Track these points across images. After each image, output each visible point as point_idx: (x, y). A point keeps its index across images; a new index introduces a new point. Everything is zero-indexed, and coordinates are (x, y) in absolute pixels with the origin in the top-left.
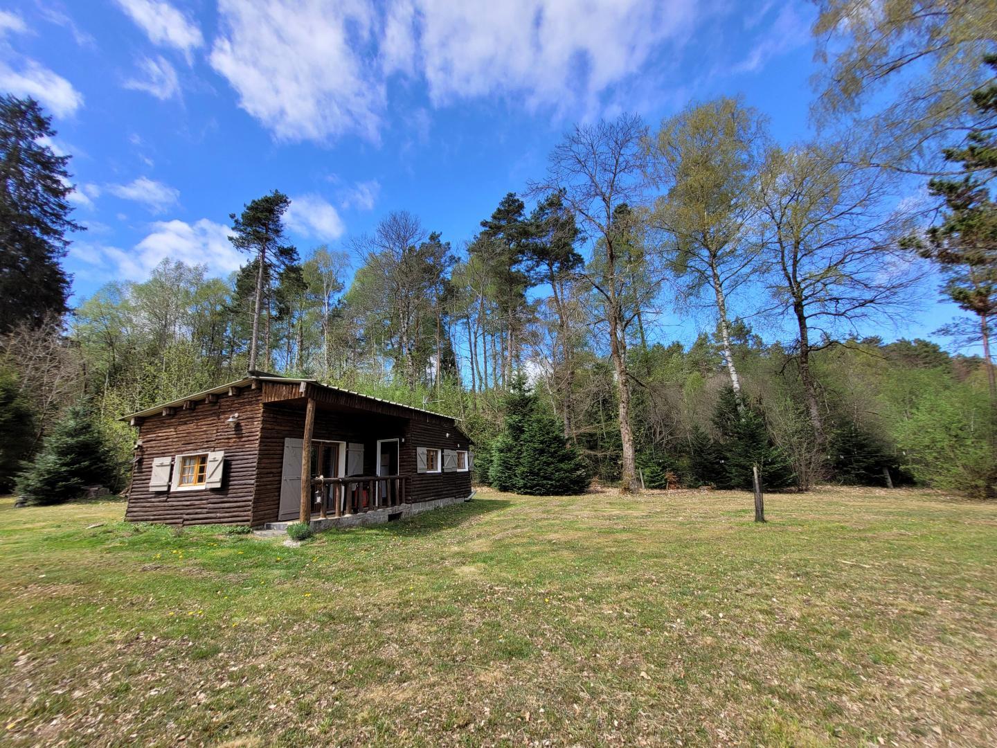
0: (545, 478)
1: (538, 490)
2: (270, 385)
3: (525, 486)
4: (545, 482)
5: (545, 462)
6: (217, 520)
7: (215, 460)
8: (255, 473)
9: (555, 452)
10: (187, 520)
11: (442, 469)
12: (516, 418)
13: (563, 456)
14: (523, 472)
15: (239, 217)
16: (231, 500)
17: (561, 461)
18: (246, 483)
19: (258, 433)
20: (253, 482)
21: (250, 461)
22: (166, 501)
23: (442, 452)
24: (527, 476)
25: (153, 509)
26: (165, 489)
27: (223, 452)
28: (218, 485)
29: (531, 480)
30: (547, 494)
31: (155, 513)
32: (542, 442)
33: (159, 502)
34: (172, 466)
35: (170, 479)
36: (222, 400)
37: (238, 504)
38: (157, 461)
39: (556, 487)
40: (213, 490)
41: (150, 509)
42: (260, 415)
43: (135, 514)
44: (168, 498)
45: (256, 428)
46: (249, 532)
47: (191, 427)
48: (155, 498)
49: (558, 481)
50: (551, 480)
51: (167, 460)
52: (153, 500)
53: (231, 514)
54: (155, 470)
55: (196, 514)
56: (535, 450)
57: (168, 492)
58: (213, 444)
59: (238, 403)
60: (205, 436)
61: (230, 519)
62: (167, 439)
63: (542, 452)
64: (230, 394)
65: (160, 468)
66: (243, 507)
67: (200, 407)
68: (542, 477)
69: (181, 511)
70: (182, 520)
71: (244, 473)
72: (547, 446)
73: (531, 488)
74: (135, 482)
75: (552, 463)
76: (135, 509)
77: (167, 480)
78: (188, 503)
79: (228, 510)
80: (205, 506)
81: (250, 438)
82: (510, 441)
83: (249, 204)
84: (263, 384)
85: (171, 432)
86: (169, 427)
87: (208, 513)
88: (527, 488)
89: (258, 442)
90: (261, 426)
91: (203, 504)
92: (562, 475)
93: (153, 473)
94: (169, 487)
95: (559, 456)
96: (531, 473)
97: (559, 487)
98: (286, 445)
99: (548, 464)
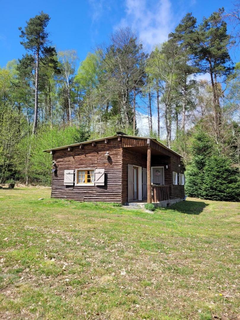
0: (220, 191)
1: (215, 197)
2: (127, 139)
3: (207, 195)
4: (220, 193)
5: (220, 183)
6: (102, 200)
7: (99, 173)
8: (121, 180)
9: (226, 178)
10: (86, 199)
11: (178, 183)
12: (201, 157)
13: (231, 180)
14: (206, 188)
15: (24, 30)
16: (109, 191)
17: (229, 183)
18: (117, 185)
19: (121, 161)
20: (120, 184)
21: (118, 174)
22: (73, 190)
23: (178, 174)
24: (208, 190)
25: (66, 193)
26: (72, 184)
27: (104, 169)
28: (103, 184)
29: (211, 192)
30: (221, 200)
31: (67, 195)
32: (218, 172)
33: (69, 190)
34: (74, 174)
35: (74, 180)
36: (98, 145)
37: (114, 193)
38: (66, 172)
39: (226, 197)
40: (98, 186)
41: (64, 193)
42: (121, 153)
43: (57, 195)
44: (73, 188)
45: (120, 159)
46: (121, 206)
47: (83, 157)
48: (66, 188)
49: (229, 193)
50: (224, 193)
51: (72, 171)
52: (65, 189)
53: (110, 198)
54: (66, 176)
55: (90, 196)
56: (214, 176)
57: (73, 186)
58: (96, 165)
59: (108, 147)
60: (91, 161)
61: (109, 200)
62: (69, 161)
63: (218, 177)
64: (106, 142)
65: (68, 175)
66: (116, 195)
67: (86, 147)
68: (218, 191)
69: (82, 195)
70: (83, 199)
71: (115, 180)
72: (222, 174)
73: (211, 196)
74: (53, 181)
75: (224, 184)
76: (56, 193)
77: (73, 180)
78: (85, 191)
79: (108, 196)
80: (95, 193)
81: (117, 164)
82: (196, 170)
83: (29, 21)
84: (123, 138)
85: (71, 158)
86: (70, 156)
87: (96, 196)
88: (208, 196)
89: (121, 165)
90: (122, 158)
91: (94, 192)
92: (231, 190)
93: (65, 177)
94: (74, 183)
95: (228, 180)
96: (212, 188)
97: (229, 197)
98: (129, 167)
99: (222, 184)
